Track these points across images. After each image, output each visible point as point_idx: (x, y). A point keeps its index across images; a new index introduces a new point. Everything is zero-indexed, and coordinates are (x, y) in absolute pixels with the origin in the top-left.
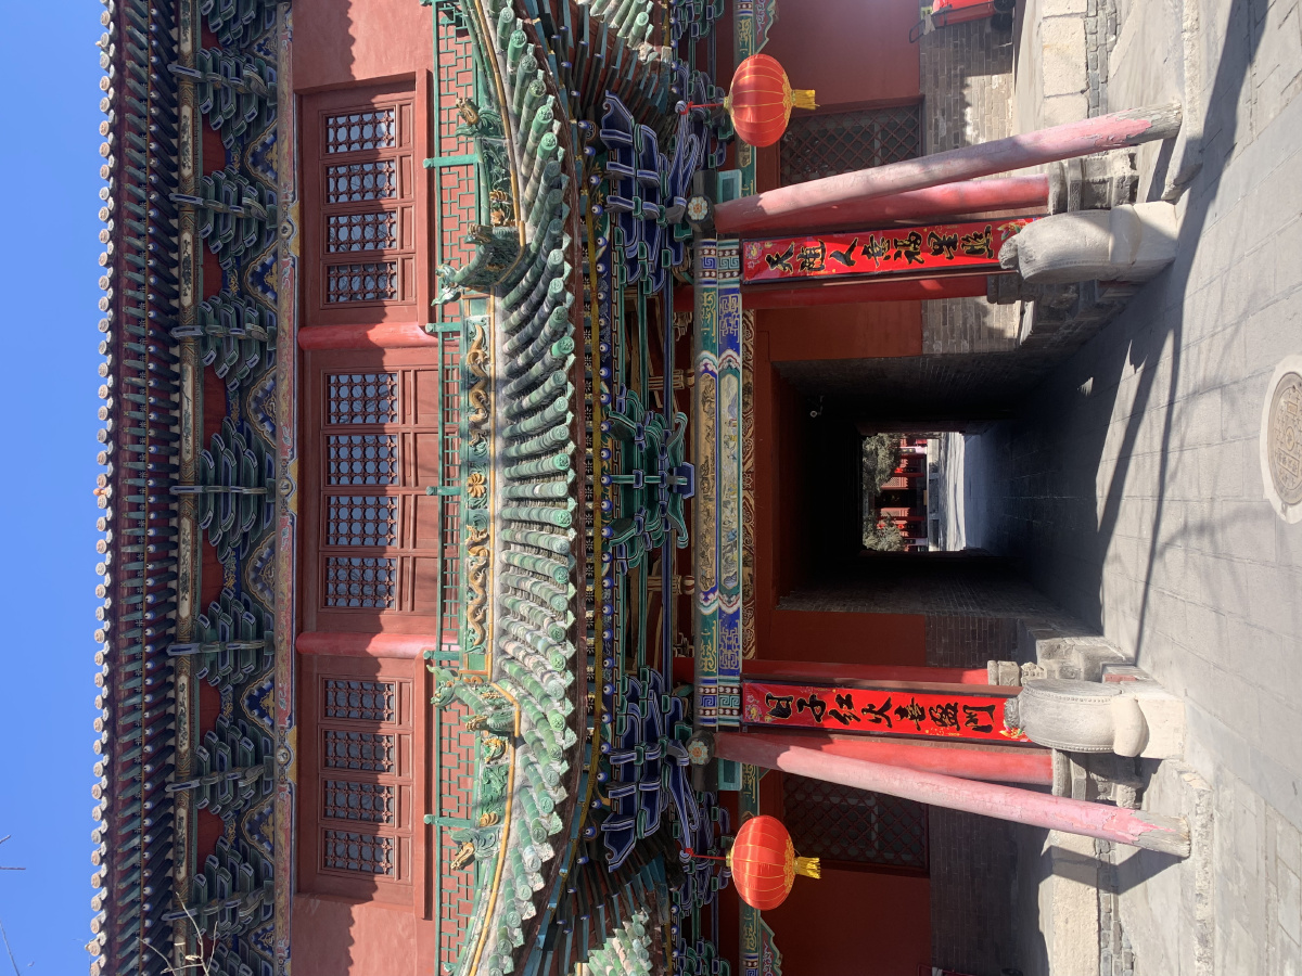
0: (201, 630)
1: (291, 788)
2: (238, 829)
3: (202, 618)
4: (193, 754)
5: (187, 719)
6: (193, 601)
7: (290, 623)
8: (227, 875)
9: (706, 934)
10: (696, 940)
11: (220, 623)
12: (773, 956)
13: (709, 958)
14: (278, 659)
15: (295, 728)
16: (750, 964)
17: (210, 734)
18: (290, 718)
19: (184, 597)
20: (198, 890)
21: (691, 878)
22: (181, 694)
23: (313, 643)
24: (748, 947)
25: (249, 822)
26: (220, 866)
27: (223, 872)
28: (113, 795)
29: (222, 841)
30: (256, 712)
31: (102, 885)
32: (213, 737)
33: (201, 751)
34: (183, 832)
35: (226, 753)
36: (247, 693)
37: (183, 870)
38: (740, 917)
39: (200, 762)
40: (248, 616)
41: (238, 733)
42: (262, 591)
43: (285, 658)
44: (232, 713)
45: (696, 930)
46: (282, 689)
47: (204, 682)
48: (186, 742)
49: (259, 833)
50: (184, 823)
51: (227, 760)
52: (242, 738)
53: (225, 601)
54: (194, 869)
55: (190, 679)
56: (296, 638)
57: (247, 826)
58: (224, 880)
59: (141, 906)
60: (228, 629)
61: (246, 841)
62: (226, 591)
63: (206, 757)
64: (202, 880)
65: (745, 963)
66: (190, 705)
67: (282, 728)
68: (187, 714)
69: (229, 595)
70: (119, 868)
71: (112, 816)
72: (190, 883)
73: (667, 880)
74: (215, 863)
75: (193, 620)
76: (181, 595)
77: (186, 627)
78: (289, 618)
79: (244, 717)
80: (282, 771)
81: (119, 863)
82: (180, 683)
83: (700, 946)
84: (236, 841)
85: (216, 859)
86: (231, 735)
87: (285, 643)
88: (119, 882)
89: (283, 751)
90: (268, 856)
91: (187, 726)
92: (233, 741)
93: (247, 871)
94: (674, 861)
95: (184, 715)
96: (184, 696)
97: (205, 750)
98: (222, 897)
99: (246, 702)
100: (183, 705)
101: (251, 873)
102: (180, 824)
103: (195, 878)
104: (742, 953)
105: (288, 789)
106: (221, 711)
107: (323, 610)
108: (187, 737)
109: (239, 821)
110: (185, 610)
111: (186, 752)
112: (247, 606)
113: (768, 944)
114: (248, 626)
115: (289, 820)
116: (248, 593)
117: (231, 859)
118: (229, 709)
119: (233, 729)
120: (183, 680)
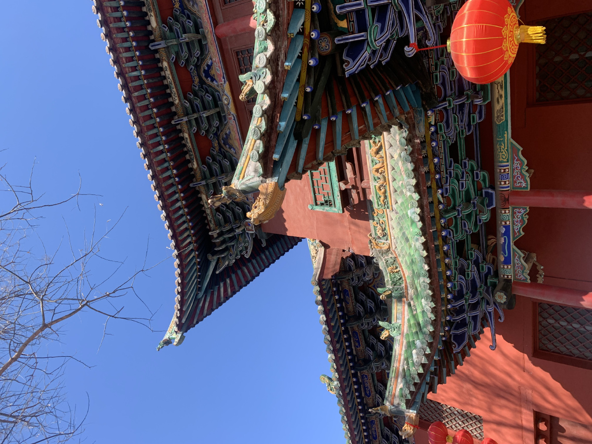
0: (164, 33)
1: (234, 117)
2: (219, 143)
3: (164, 26)
4: (182, 105)
5: (173, 86)
6: (156, 17)
7: (209, 20)
8: (216, 165)
9: (470, 155)
10: (462, 160)
11: (174, 28)
12: (521, 164)
13: (472, 170)
14: (209, 44)
15: (227, 83)
16: (502, 171)
17: (189, 94)
18: (224, 78)
19: (151, 15)
20: (204, 173)
21: (450, 112)
22: (166, 72)
23: (223, 29)
24: (501, 159)
25: (223, 140)
26: (213, 161)
27: (214, 164)
28: (140, 124)
29: (212, 150)
30: (209, 79)
31: (149, 169)
32: (191, 95)
33: (185, 102)
34: (189, 145)
35: (198, 102)
36: (202, 70)
37: (195, 163)
38: (494, 139)
39: (186, 108)
40: (188, 22)
41: (203, 92)
42: (193, 6)
43: (212, 42)
44: (199, 82)
45: (462, 152)
46: (215, 61)
47: (176, 63)
48: (177, 98)
49: (228, 144)
50: (189, 141)
51: (200, 106)
52: (205, 94)
53: (176, 16)
54: (200, 163)
55: (168, 63)
56: (215, 29)
57: (222, 141)
58: (216, 167)
59: (174, 179)
60: (178, 30)
61: (223, 149)
62: (175, 10)
63: (188, 105)
64: (205, 168)
65: (499, 171)
66: (173, 78)
67: (221, 84)
68: (173, 83)
69: (177, 12)
70: (154, 160)
71: (142, 134)
72: (200, 169)
73: (423, 106)
74: (210, 160)
75: (160, 28)
76: (149, 14)
77: (157, 33)
78: (208, 17)
79: (205, 83)
80: (228, 108)
81: (154, 158)
82: (164, 67)
83: (465, 163)
84: (220, 150)
85: (210, 158)
86: (200, 93)
87: (209, 33)
88: (157, 167)
89: (225, 97)
90: (234, 155)
91: (174, 90)
92: (202, 97)
93: (226, 163)
94: (428, 91)
95: (171, 83)
96: (168, 73)
97: (187, 102)
98: (217, 176)
99: (204, 75)
100: (169, 78)
101: (228, 163)
102: (187, 141)
103: (202, 167)
104: (497, 164)
105: (233, 118)
106: (193, 82)
107: (224, 8)
108: (176, 95)
109: (218, 140)
110: (154, 24)
111: (178, 104)
112: (189, 18)
113: (517, 156)
114: (189, 28)
115: (237, 134)
116: (187, 9)
117: (218, 158)
118: (197, 80)
119: (200, 90)
120: (165, 64)
